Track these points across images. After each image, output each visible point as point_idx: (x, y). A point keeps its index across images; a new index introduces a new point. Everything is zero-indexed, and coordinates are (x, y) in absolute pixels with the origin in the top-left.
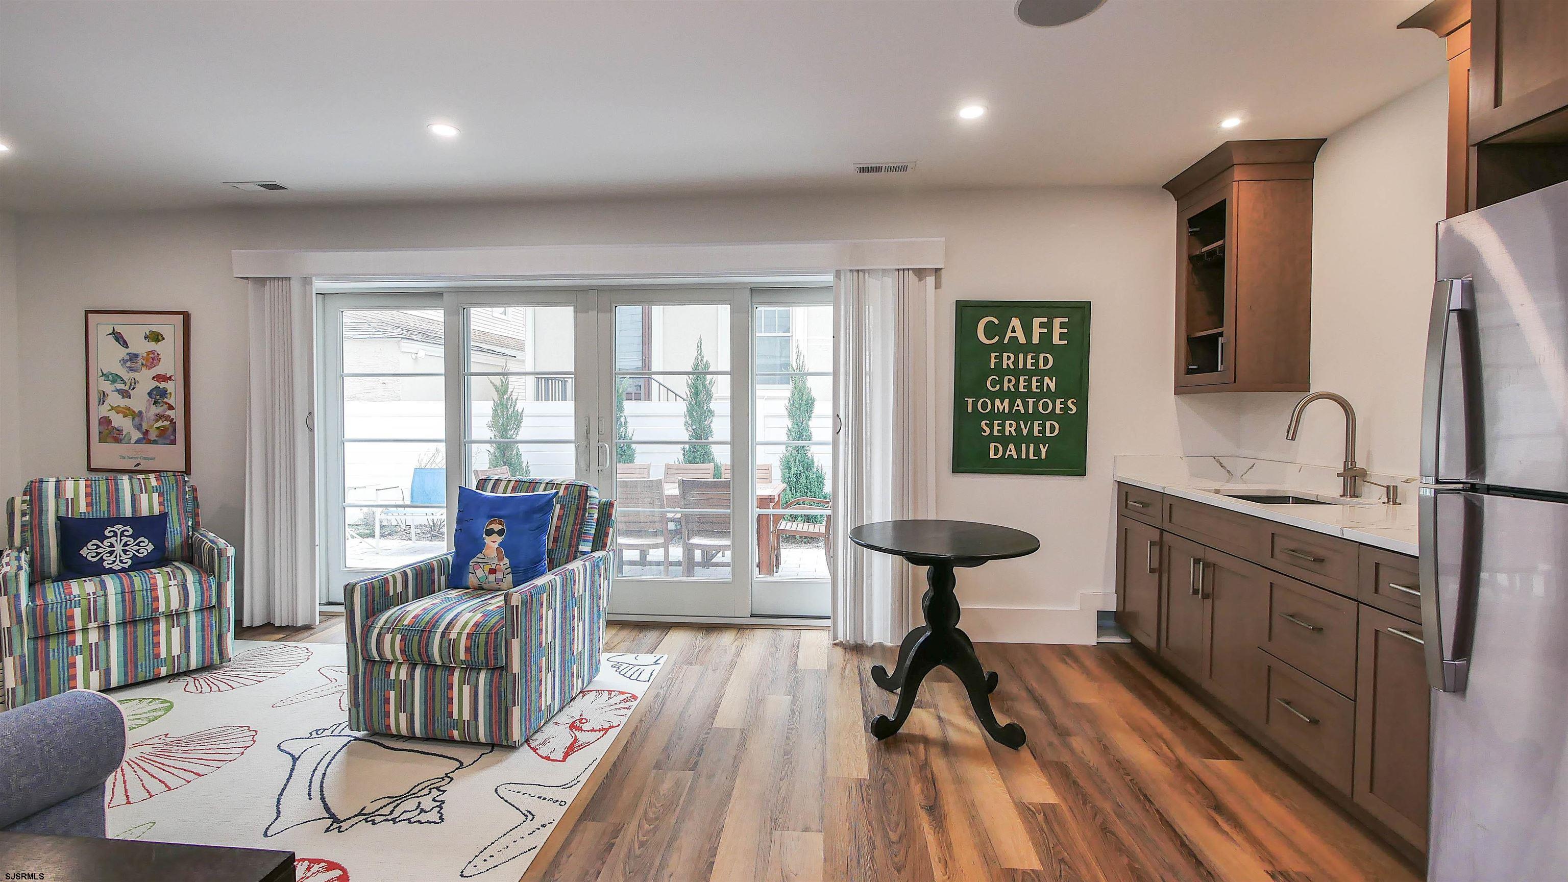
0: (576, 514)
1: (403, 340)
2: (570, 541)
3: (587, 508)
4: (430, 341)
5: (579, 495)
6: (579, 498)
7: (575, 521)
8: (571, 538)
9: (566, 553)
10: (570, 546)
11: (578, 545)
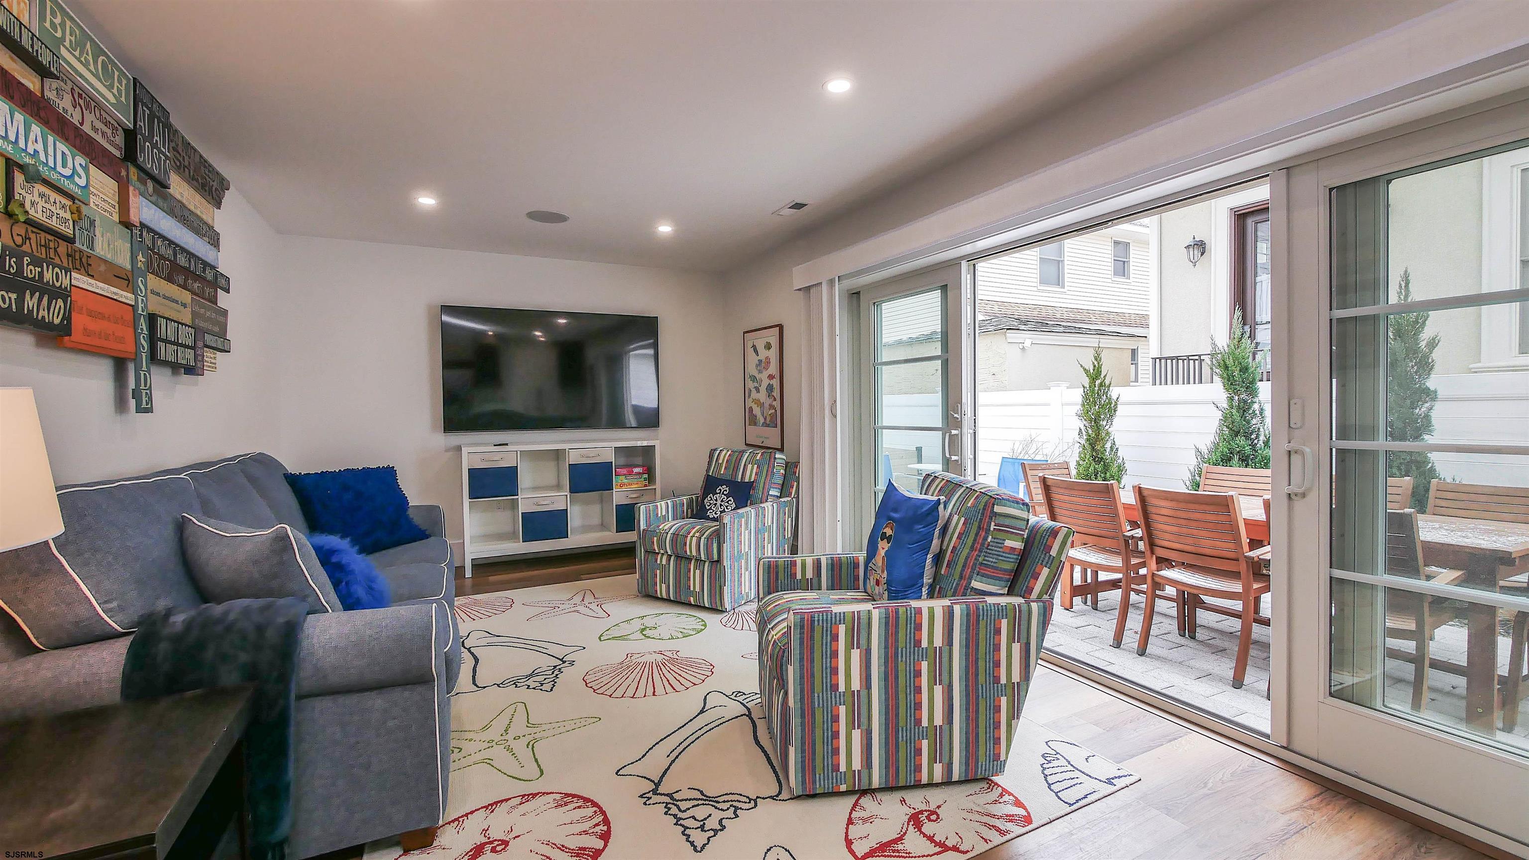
0: (977, 535)
1: (1008, 331)
2: (963, 570)
3: (992, 529)
4: (1038, 329)
5: (984, 509)
6: (983, 514)
7: (973, 544)
8: (964, 566)
9: (954, 586)
10: (961, 577)
11: (971, 578)
